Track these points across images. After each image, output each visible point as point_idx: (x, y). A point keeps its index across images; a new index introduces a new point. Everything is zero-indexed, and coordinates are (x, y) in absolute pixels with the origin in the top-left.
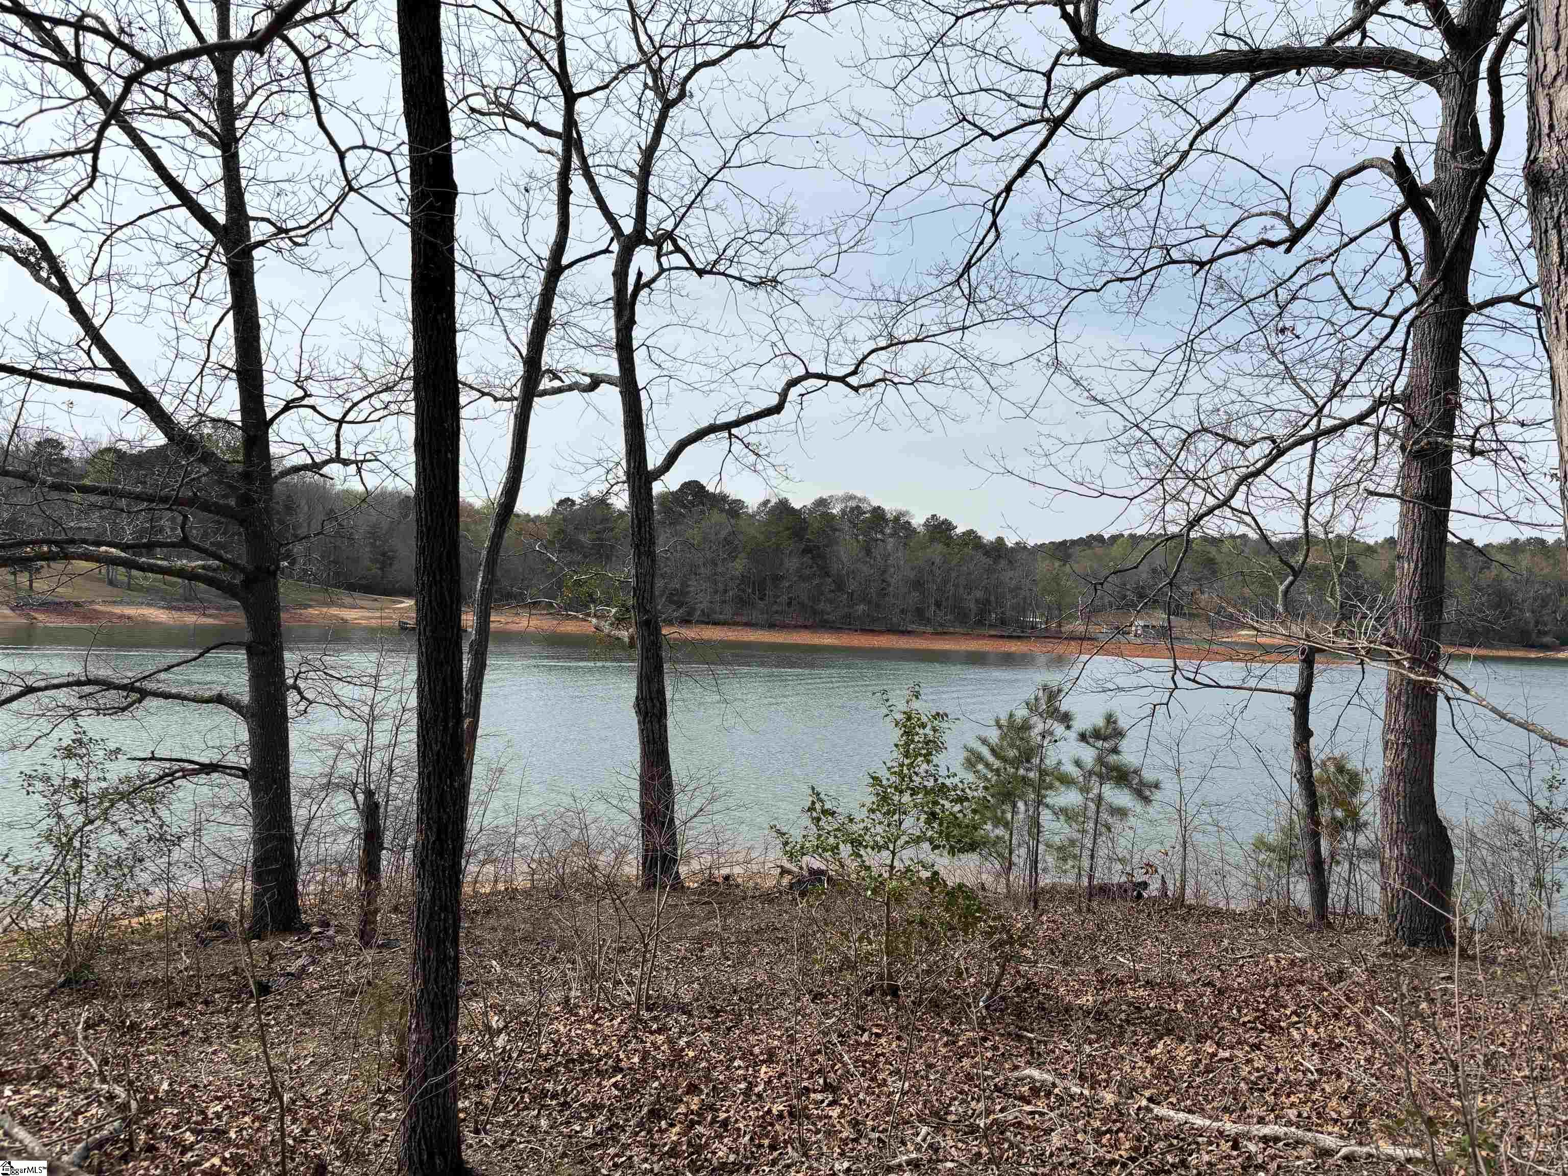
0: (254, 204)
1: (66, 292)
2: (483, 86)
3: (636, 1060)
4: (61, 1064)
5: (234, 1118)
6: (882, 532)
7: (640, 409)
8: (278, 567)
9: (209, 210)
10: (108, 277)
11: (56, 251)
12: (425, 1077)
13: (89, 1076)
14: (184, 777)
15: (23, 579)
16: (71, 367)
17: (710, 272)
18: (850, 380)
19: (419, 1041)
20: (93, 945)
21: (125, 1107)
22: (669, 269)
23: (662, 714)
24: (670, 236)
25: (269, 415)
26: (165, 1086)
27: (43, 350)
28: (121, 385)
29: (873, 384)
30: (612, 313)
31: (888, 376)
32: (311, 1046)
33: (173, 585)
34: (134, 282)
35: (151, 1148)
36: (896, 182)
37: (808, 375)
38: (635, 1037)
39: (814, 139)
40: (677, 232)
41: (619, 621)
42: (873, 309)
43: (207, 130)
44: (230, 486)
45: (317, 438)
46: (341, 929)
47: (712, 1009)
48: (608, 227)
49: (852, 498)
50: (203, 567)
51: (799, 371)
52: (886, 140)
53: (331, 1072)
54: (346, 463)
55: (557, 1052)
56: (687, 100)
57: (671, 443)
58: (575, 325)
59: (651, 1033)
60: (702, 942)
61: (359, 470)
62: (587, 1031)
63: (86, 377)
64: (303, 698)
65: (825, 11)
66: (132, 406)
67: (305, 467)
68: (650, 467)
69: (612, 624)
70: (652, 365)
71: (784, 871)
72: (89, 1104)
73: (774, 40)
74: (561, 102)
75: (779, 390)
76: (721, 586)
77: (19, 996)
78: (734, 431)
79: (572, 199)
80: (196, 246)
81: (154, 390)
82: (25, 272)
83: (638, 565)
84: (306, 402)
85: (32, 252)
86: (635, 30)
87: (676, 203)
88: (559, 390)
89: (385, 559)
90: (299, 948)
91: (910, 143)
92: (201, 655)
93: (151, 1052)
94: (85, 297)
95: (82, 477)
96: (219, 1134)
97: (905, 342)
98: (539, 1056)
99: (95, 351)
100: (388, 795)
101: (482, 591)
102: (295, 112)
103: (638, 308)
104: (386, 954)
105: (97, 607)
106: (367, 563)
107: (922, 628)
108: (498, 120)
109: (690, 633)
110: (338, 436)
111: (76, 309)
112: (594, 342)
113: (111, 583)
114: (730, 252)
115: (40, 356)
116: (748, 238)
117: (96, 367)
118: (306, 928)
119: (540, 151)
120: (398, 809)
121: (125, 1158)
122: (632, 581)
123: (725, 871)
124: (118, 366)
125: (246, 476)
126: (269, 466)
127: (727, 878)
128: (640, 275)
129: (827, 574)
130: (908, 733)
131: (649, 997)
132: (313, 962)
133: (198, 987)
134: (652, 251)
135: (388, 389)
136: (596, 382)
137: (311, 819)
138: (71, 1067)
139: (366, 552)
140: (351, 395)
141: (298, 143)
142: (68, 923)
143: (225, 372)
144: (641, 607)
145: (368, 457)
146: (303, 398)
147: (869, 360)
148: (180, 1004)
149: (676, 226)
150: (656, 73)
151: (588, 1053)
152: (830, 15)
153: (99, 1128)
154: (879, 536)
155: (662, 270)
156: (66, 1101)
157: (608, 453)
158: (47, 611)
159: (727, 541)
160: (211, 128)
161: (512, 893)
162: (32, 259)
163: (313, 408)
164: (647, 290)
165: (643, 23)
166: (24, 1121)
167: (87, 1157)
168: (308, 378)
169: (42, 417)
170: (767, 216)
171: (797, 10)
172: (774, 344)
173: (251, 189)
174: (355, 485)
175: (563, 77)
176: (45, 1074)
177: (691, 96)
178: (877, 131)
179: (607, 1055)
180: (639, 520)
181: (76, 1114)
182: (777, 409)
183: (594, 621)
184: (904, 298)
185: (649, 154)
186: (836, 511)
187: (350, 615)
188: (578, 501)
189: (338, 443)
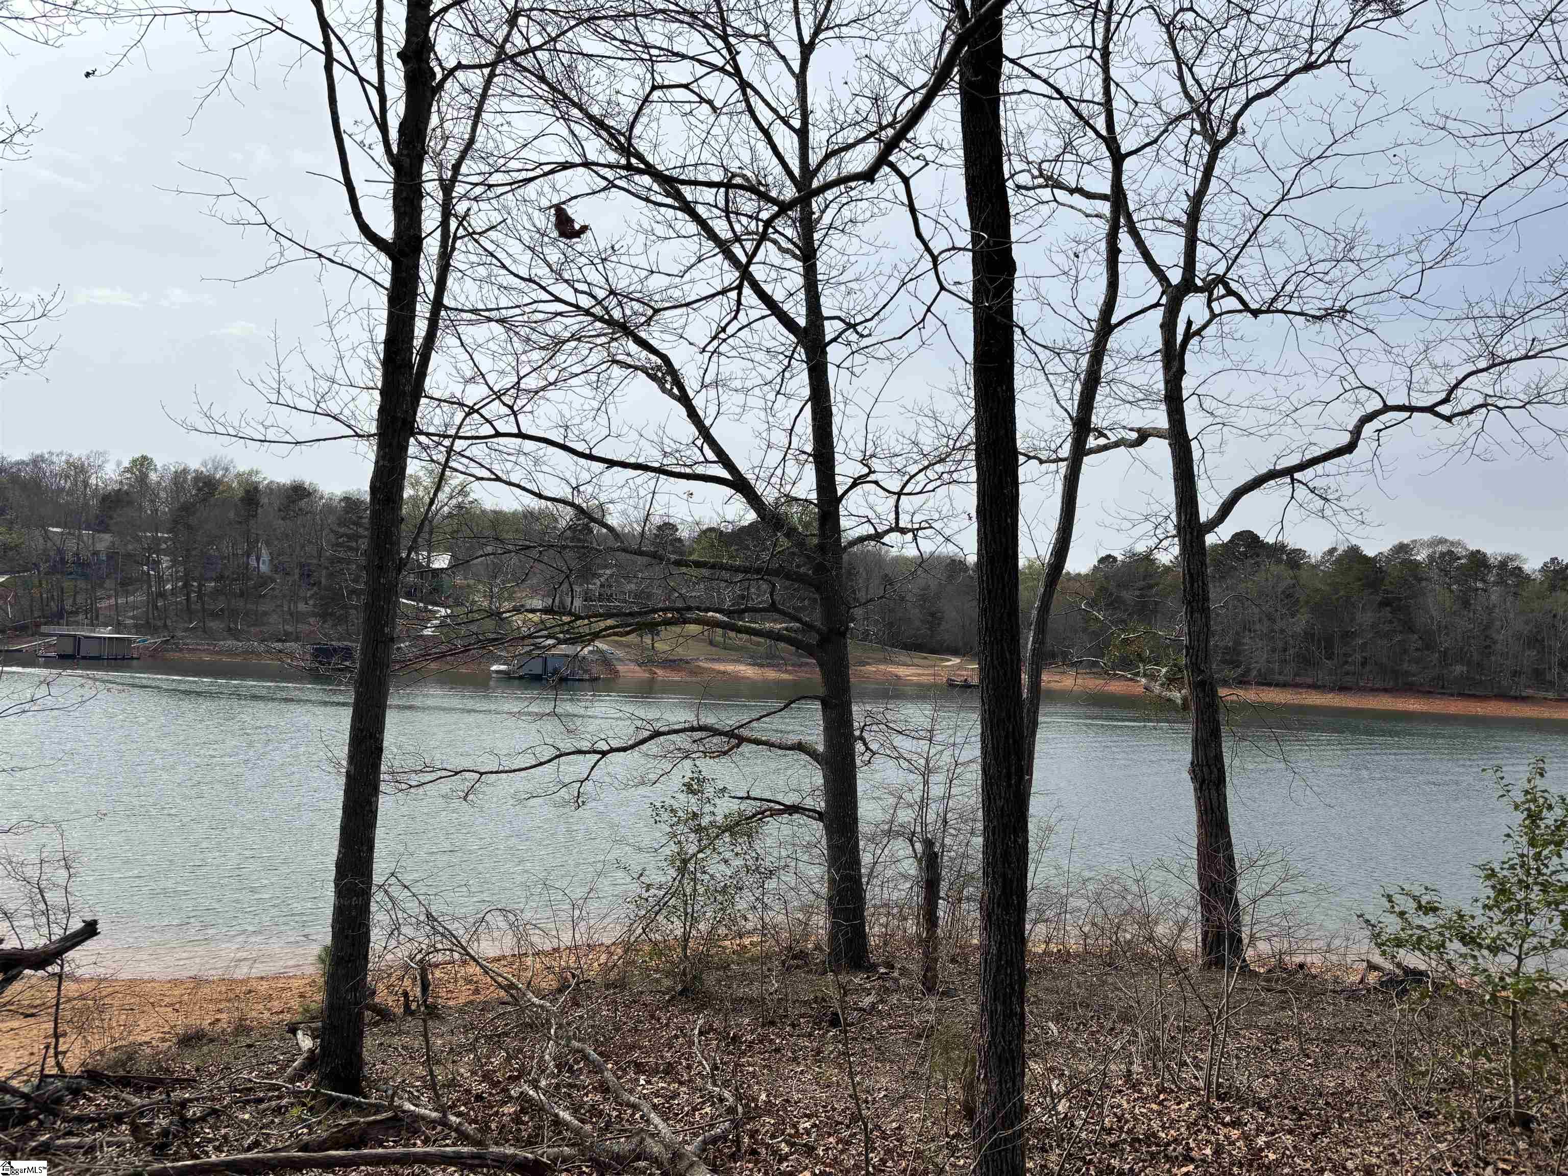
0: (828, 307)
1: (685, 400)
2: (1028, 163)
3: (1208, 1151)
4: (681, 1064)
5: (821, 1136)
6: (1485, 581)
7: (1191, 460)
8: (847, 628)
9: (792, 316)
10: (716, 383)
11: (677, 366)
12: (994, 1130)
13: (703, 1077)
14: (771, 816)
15: (648, 640)
16: (689, 462)
17: (1268, 311)
18: (1440, 409)
19: (988, 1093)
20: (703, 962)
21: (731, 1110)
22: (1220, 315)
23: (1221, 781)
24: (1221, 280)
25: (840, 492)
26: (763, 1097)
27: (668, 450)
28: (725, 474)
29: (1471, 412)
30: (1160, 365)
31: (1489, 401)
32: (884, 1081)
33: (758, 644)
34: (733, 386)
35: (754, 1152)
36: (1496, 185)
37: (1386, 409)
38: (1205, 1126)
39: (1390, 154)
40: (1229, 275)
41: (1171, 681)
42: (1469, 328)
43: (791, 246)
44: (808, 557)
45: (879, 509)
46: (904, 972)
47: (1294, 1109)
48: (1155, 280)
49: (1442, 541)
50: (786, 629)
51: (1376, 404)
52: (1480, 141)
53: (902, 1109)
54: (903, 531)
55: (1121, 1128)
56: (1239, 137)
57: (1226, 493)
58: (1121, 382)
59: (1225, 1125)
60: (1274, 1032)
61: (915, 538)
62: (1151, 1110)
63: (700, 470)
64: (868, 748)
65: (1397, 13)
66: (733, 492)
67: (869, 537)
68: (1203, 518)
69: (1162, 685)
70: (1202, 414)
71: (1372, 967)
72: (703, 1103)
73: (1337, 56)
74: (1108, 164)
75: (1350, 428)
76: (1280, 644)
77: (648, 999)
78: (1297, 475)
79: (1121, 258)
80: (782, 349)
81: (750, 476)
82: (654, 385)
83: (1191, 623)
84: (872, 477)
85: (659, 368)
86: (1181, 78)
87: (1227, 245)
88: (1105, 448)
89: (934, 618)
90: (868, 986)
91: (1511, 139)
92: (786, 707)
93: (752, 1063)
94: (698, 402)
95: (691, 554)
96: (810, 1150)
97: (1511, 361)
98: (1103, 1129)
99: (706, 447)
100: (943, 845)
101: (1034, 650)
102: (860, 218)
103: (1188, 356)
104: (947, 1002)
105: (701, 664)
106: (917, 623)
107: (1543, 694)
108: (1046, 194)
109: (1250, 695)
110: (897, 507)
111: (693, 414)
112: (1140, 396)
113: (711, 643)
114: (1290, 288)
115: (665, 454)
116: (1310, 271)
117: (707, 461)
118: (873, 968)
119: (1087, 216)
120: (952, 859)
121: (733, 1157)
122: (1185, 639)
123: (1298, 959)
124: (724, 459)
125: (821, 548)
126: (839, 538)
127: (1301, 966)
128: (1189, 323)
129: (1411, 630)
130: (1534, 817)
131: (1219, 1085)
132: (882, 1001)
133: (786, 1010)
134: (1202, 298)
135: (942, 461)
136: (1143, 436)
137: (875, 863)
138: (689, 1067)
139: (915, 613)
140: (908, 469)
141: (863, 245)
142: (686, 938)
143: (805, 457)
144: (1195, 667)
145: (923, 525)
146: (867, 475)
147: (1464, 385)
148: (772, 1023)
149: (1228, 269)
150: (1204, 118)
151: (1154, 1135)
152: (1403, 17)
153: (712, 1126)
154: (1480, 585)
155: (1213, 316)
156: (686, 1097)
157: (1156, 508)
158: (664, 668)
159: (1288, 595)
160: (794, 244)
161: (1065, 956)
162: (660, 374)
163: (876, 483)
164: (1197, 338)
165: (1190, 70)
166: (655, 1107)
167: (704, 1150)
168: (873, 456)
169: (668, 505)
170: (1332, 243)
171: (1364, 19)
172: (1343, 378)
173: (825, 292)
174: (911, 552)
175: (1111, 142)
176: (669, 1070)
177: (1244, 132)
178: (1468, 131)
179: (1175, 1140)
180: (1191, 576)
181: (695, 1109)
182: (1350, 448)
183: (1144, 681)
184: (1509, 311)
185: (1197, 201)
186: (1421, 556)
187: (902, 671)
188: (1120, 558)
189: (897, 513)
